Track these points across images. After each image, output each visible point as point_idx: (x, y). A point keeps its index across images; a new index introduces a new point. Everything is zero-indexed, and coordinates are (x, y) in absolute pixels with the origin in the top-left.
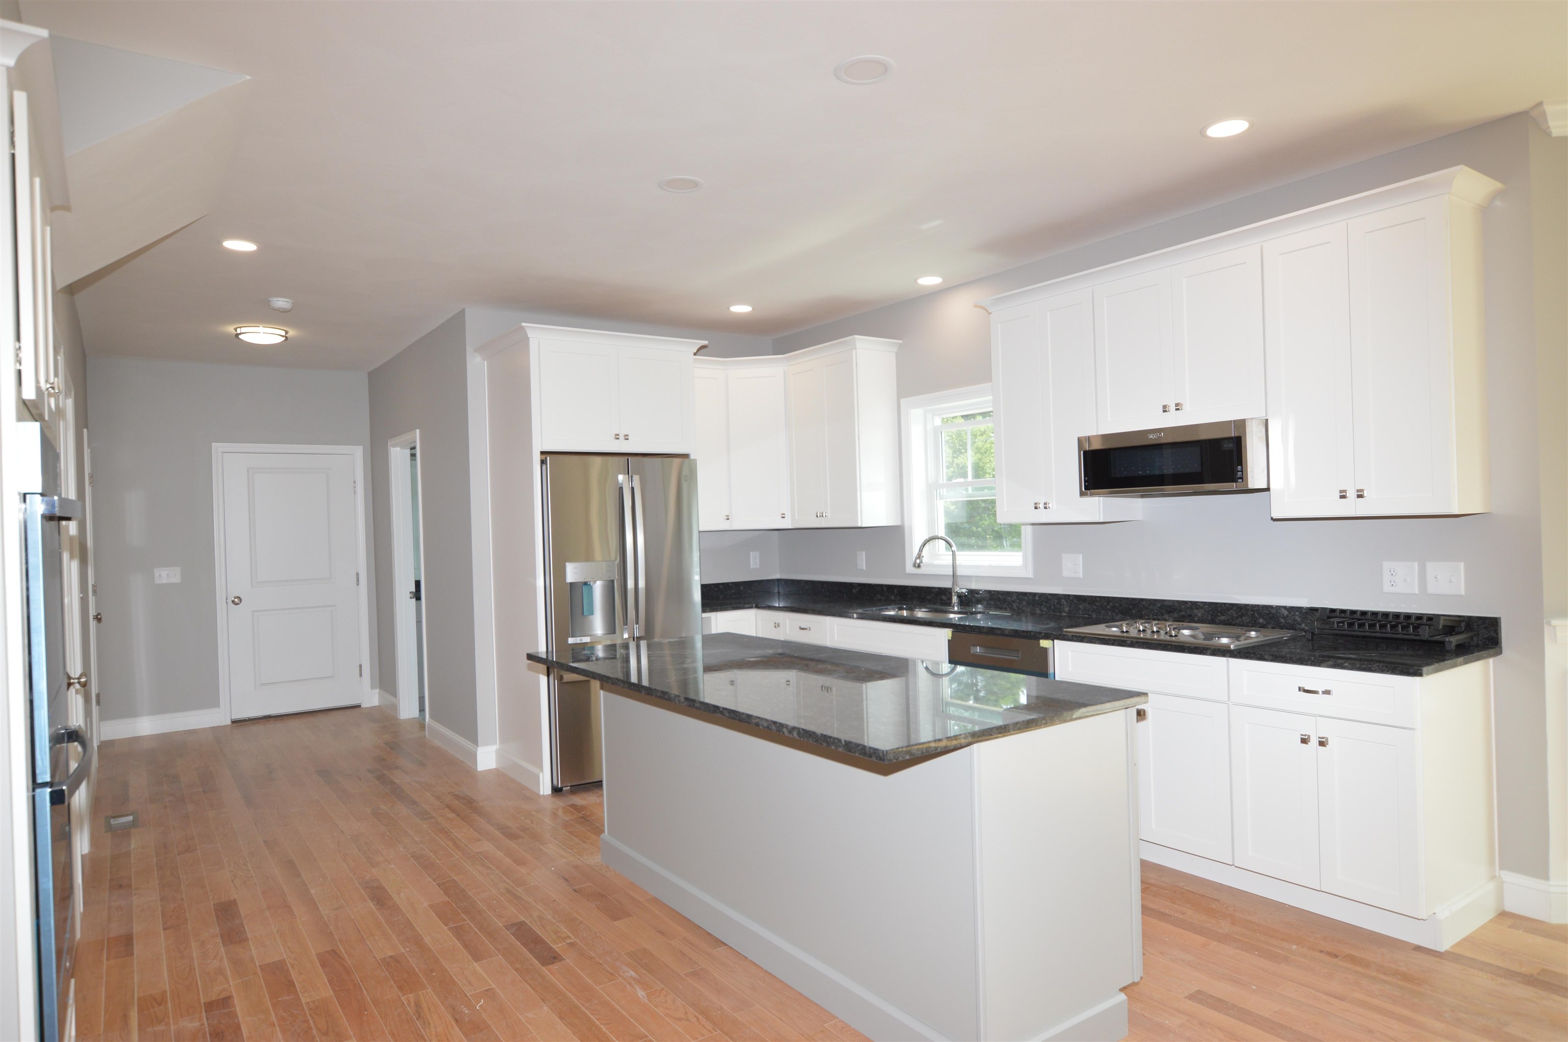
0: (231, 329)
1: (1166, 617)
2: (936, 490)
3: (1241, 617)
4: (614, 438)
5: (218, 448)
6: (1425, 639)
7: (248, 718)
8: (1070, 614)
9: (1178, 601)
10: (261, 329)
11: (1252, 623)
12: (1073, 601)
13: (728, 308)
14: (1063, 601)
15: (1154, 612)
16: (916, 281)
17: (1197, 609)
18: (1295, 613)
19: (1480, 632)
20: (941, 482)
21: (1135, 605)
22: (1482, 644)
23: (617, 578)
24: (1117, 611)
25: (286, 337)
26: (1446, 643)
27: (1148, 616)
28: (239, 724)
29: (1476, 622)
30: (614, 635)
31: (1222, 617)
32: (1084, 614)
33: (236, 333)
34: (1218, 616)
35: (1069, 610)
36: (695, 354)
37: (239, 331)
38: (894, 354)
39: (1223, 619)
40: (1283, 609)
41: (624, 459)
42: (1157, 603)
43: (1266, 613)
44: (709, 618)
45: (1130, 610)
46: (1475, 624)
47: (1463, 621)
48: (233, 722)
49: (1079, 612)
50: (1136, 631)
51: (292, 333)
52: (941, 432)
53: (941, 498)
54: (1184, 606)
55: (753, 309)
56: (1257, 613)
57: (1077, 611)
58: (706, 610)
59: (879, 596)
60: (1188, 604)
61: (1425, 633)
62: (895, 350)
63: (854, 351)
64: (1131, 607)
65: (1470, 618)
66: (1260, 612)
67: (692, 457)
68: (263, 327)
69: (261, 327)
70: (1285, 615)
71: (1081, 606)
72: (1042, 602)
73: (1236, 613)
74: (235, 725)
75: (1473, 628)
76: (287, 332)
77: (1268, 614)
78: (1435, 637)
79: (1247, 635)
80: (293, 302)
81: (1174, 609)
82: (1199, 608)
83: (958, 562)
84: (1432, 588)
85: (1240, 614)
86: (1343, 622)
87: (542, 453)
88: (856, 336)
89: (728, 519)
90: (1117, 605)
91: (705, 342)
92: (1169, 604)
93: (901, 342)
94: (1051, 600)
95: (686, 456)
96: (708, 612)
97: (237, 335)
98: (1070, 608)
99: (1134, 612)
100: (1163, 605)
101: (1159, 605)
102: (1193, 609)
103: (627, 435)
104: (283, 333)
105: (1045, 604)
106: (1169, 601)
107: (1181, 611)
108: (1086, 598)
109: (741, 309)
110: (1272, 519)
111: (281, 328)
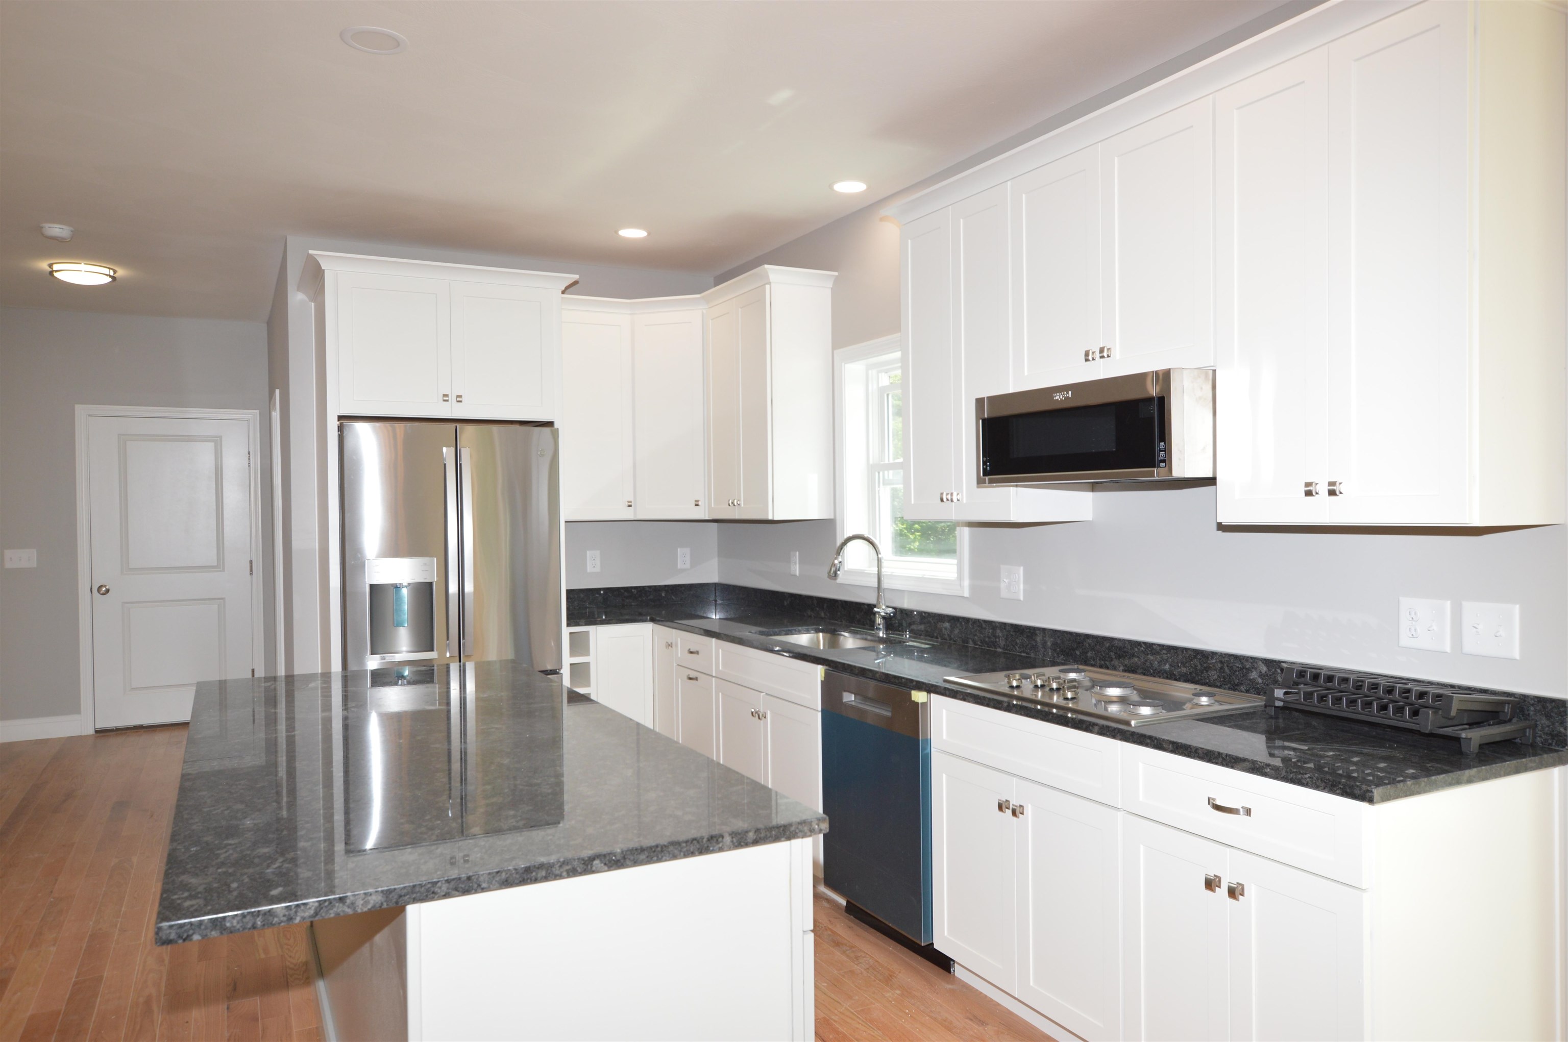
0: (44, 265)
1: (1116, 662)
2: (879, 473)
3: (1207, 671)
4: (442, 400)
5: (81, 411)
6: (1427, 732)
7: (116, 727)
8: (1006, 649)
9: (1130, 641)
10: (83, 266)
11: (1220, 681)
12: (1009, 631)
13: (616, 232)
14: (998, 631)
15: (1102, 655)
16: (831, 186)
17: (1152, 654)
18: (1276, 670)
19: (1538, 723)
20: (887, 462)
21: (1079, 643)
22: (1542, 743)
23: (436, 580)
24: (1058, 650)
25: (113, 278)
26: (1462, 740)
27: (1094, 660)
28: (101, 734)
29: (1533, 705)
30: (432, 652)
31: (1182, 668)
32: (1021, 652)
33: (51, 270)
34: (1178, 666)
35: (1004, 645)
36: (563, 292)
37: (55, 267)
38: (830, 291)
39: (1185, 671)
40: (1260, 663)
41: (452, 426)
42: (1105, 643)
43: (1238, 667)
44: (587, 633)
45: (1074, 650)
46: (1532, 708)
47: (1508, 702)
48: (97, 732)
49: (1016, 649)
50: (1032, 686)
51: (121, 272)
52: (888, 395)
53: (886, 483)
54: (1136, 650)
55: (649, 234)
56: (1228, 666)
57: (1014, 646)
58: (580, 623)
59: (809, 613)
60: (1141, 646)
61: (1429, 722)
62: (831, 285)
63: (767, 287)
64: (1075, 646)
65: (1524, 698)
66: (1231, 665)
67: (556, 426)
68: (85, 264)
69: (83, 264)
70: (1263, 672)
71: (1018, 641)
72: (976, 631)
73: (1201, 665)
74: (98, 735)
75: (1529, 715)
76: (115, 272)
77: (1241, 669)
78: (1445, 729)
79: (1195, 701)
80: (73, 229)
81: (1124, 652)
82: (1155, 654)
83: (885, 571)
84: (1470, 645)
85: (1205, 665)
86: (1311, 693)
87: (340, 418)
88: (766, 266)
89: (630, 506)
90: (1059, 642)
91: (576, 277)
92: (1120, 644)
93: (836, 274)
94: (985, 628)
95: (550, 424)
96: (582, 625)
97: (51, 273)
98: (1006, 642)
99: (1078, 653)
100: (1113, 646)
101: (1107, 645)
102: (1148, 654)
103: (460, 396)
104: (112, 273)
105: (978, 634)
106: (1120, 640)
107: (1133, 655)
108: (1024, 629)
109: (633, 234)
110: (1222, 527)
111: (108, 266)
